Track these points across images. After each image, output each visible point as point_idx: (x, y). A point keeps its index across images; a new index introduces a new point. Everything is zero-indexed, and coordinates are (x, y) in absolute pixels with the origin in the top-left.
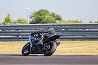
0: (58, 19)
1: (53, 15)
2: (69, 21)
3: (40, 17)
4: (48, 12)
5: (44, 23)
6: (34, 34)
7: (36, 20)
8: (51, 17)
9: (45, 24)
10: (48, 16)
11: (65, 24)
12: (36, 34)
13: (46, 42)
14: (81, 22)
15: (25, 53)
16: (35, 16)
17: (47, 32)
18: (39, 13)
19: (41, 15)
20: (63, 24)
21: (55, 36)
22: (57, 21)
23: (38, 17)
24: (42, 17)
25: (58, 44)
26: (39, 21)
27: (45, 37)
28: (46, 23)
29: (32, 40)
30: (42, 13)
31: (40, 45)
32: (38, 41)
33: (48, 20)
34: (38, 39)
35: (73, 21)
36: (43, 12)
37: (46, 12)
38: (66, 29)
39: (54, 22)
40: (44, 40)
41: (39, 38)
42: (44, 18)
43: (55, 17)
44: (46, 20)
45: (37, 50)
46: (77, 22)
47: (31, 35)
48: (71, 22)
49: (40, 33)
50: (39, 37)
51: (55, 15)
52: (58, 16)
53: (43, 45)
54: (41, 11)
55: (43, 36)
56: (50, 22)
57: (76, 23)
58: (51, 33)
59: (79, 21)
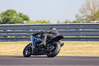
0: (26, 20)
1: (20, 15)
2: (37, 21)
3: (7, 17)
4: (15, 12)
5: (11, 23)
6: (36, 35)
7: (3, 20)
8: (18, 17)
9: (12, 25)
10: (16, 16)
11: (33, 24)
12: (39, 34)
13: (49, 43)
14: (49, 22)
15: (26, 54)
16: (2, 16)
17: (50, 33)
18: (7, 13)
19: (8, 16)
20: (31, 24)
21: (58, 36)
22: (25, 22)
23: (5, 18)
24: (9, 17)
25: (62, 45)
26: (6, 21)
27: (48, 37)
28: (13, 23)
29: (34, 40)
30: (9, 13)
31: (43, 46)
32: (41, 42)
33: (15, 20)
34: (40, 40)
35: (40, 21)
36: (11, 12)
37: (13, 12)
38: (34, 29)
39: (21, 22)
40: (47, 41)
41: (42, 39)
42: (11, 18)
43: (22, 17)
44: (13, 20)
45: (40, 51)
46: (44, 22)
47: (33, 35)
48: (39, 22)
49: (43, 33)
50: (42, 37)
51: (22, 15)
52: (25, 16)
53: (46, 46)
54: (8, 11)
55: (46, 37)
56: (17, 23)
57: (44, 24)
58: (54, 34)
59: (47, 21)
